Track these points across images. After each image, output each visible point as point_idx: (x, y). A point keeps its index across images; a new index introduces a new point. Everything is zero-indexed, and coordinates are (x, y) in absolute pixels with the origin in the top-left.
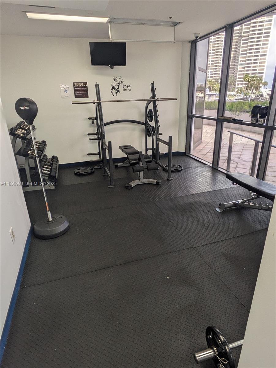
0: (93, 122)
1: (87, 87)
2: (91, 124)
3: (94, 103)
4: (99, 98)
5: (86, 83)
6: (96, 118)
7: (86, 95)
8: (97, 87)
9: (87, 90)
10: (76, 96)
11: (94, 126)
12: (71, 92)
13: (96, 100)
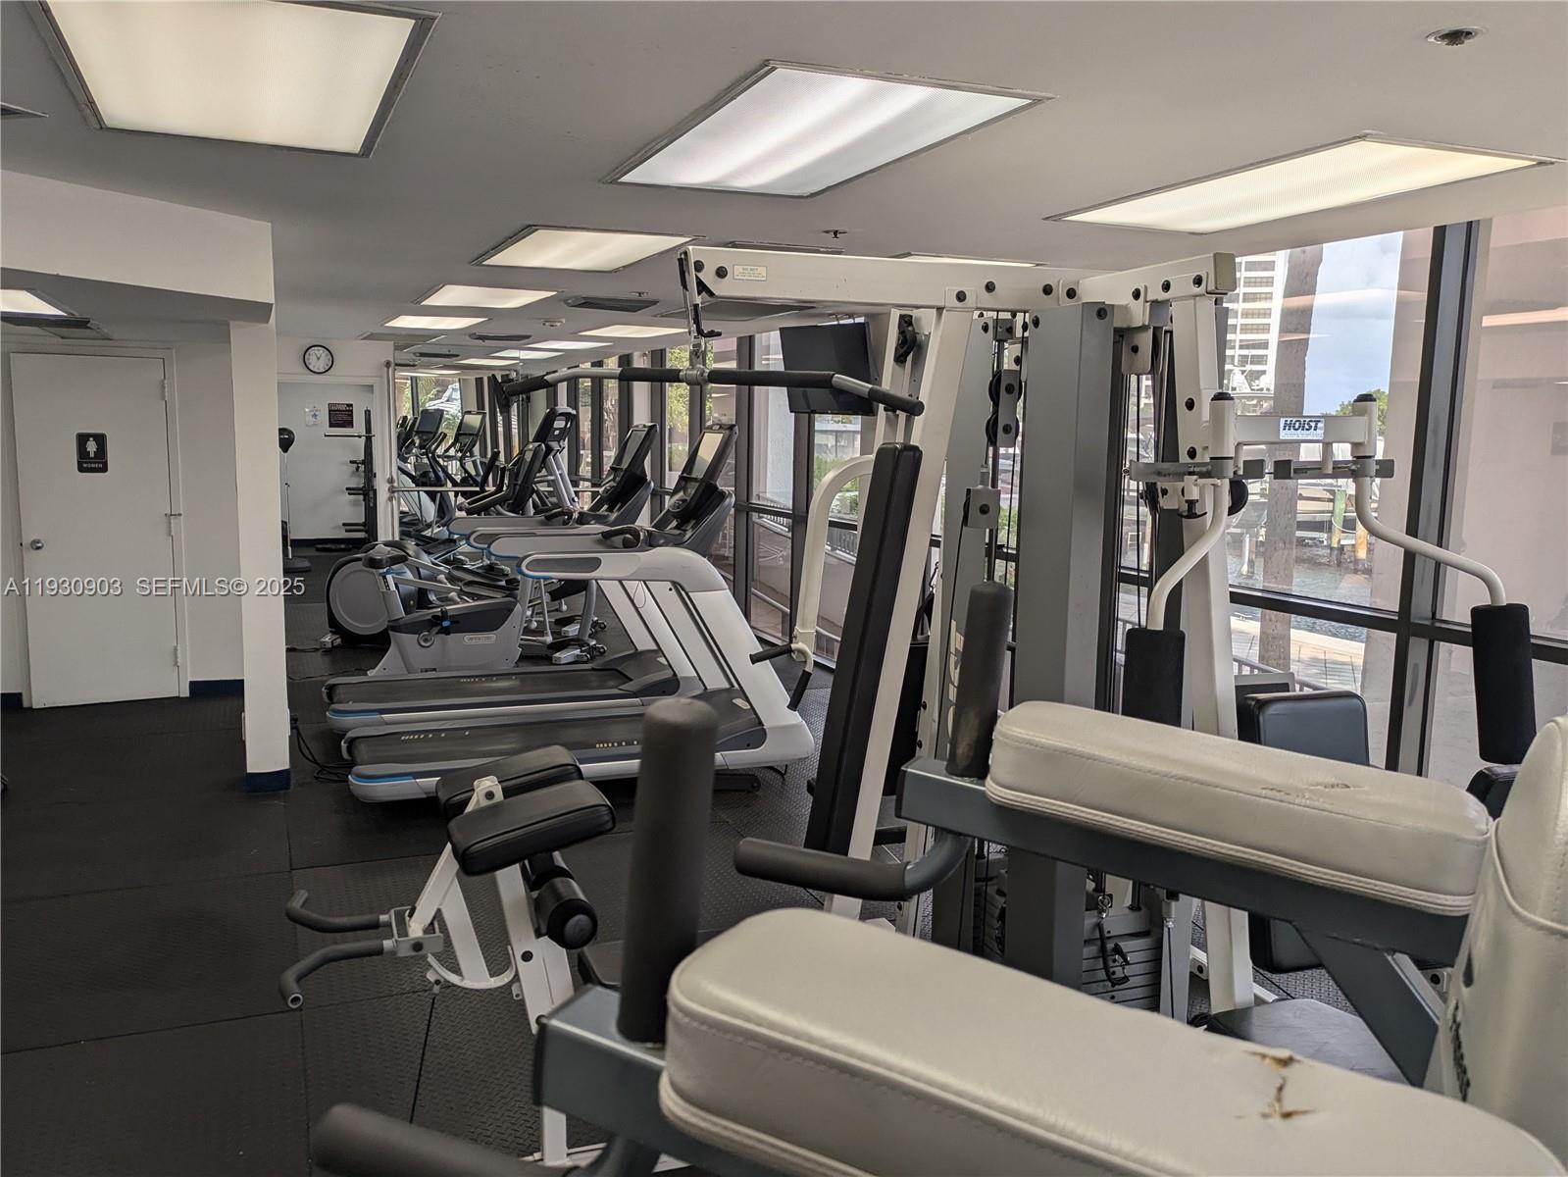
0: (357, 469)
1: (352, 411)
2: (353, 472)
3: (360, 437)
4: (368, 429)
5: (351, 405)
6: (363, 462)
7: (349, 423)
8: (368, 413)
9: (351, 415)
10: (331, 425)
11: (359, 476)
12: (324, 417)
13: (364, 433)
